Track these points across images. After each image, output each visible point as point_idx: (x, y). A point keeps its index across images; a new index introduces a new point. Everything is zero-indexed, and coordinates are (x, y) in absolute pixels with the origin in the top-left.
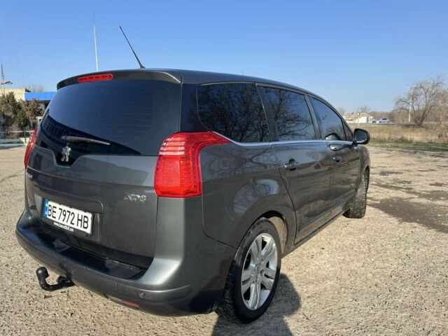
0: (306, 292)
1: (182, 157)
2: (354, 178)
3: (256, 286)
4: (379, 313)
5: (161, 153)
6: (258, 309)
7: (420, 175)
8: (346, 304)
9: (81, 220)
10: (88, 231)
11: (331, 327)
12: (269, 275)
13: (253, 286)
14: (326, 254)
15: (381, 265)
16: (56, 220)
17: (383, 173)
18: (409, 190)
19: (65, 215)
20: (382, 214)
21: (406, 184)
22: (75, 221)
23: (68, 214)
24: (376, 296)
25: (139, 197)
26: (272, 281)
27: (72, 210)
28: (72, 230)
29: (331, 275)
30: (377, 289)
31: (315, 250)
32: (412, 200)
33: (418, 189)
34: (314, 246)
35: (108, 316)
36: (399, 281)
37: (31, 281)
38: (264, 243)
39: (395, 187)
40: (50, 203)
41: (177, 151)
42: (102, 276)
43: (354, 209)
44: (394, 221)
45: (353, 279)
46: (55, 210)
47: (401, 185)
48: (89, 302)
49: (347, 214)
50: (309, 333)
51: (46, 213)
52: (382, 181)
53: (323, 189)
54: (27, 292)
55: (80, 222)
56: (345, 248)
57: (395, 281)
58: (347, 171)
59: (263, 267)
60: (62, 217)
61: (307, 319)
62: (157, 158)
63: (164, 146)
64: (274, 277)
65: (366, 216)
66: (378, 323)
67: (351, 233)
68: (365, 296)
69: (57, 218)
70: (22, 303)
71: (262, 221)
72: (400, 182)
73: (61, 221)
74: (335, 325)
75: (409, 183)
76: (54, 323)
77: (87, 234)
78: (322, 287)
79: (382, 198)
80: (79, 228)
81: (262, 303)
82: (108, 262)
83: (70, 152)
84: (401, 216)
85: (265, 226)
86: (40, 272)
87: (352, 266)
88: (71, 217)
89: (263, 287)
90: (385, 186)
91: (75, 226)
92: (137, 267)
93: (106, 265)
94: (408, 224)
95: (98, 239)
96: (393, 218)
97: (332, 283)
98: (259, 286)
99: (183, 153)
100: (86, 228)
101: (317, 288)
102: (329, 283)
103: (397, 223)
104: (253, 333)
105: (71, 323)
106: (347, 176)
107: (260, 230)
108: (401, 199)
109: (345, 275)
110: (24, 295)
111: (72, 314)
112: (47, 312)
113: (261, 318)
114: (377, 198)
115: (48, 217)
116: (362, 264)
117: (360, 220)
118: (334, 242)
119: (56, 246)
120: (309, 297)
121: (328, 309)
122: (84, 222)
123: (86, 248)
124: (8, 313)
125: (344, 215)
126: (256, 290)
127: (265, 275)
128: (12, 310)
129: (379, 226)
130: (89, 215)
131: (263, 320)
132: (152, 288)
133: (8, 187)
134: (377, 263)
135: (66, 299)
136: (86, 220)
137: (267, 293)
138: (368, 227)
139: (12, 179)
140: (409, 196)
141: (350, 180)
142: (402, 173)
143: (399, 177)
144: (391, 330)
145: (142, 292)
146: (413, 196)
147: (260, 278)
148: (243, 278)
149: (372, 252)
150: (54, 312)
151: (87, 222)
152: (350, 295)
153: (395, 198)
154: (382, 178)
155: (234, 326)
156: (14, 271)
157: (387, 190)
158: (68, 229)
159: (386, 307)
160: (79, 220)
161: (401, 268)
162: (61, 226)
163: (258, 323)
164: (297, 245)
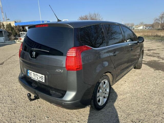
0: (120, 98)
1: (75, 56)
2: (138, 54)
4: (146, 106)
5: (67, 55)
6: (103, 105)
7: (163, 51)
8: (134, 103)
9: (41, 78)
10: (44, 81)
11: (128, 111)
13: (101, 98)
14: (127, 84)
15: (147, 88)
16: (32, 77)
17: (149, 50)
18: (159, 57)
19: (35, 75)
20: (148, 67)
21: (158, 55)
24: (145, 100)
25: (60, 70)
27: (37, 74)
28: (38, 81)
29: (128, 92)
30: (145, 97)
32: (160, 61)
33: (162, 56)
34: (122, 81)
35: (52, 107)
36: (154, 94)
37: (25, 95)
38: (105, 83)
39: (153, 56)
40: (29, 71)
41: (73, 54)
42: (50, 97)
43: (137, 66)
44: (152, 70)
45: (136, 93)
46: (31, 73)
47: (156, 55)
48: (45, 103)
49: (135, 68)
50: (121, 113)
51: (28, 74)
52: (148, 54)
53: (127, 59)
54: (24, 99)
55: (40, 78)
56: (134, 81)
57: (152, 94)
59: (104, 91)
61: (120, 108)
62: (66, 57)
63: (68, 53)
64: (108, 94)
65: (142, 68)
66: (145, 110)
67: (136, 75)
68: (141, 99)
70: (23, 103)
71: (104, 76)
72: (155, 54)
73: (34, 77)
74: (130, 111)
75: (159, 54)
76: (34, 110)
77: (43, 82)
79: (148, 61)
80: (40, 80)
81: (104, 103)
82: (51, 92)
83: (35, 54)
84: (155, 68)
87: (137, 88)
88: (37, 76)
89: (104, 97)
90: (149, 56)
91: (39, 79)
94: (157, 71)
95: (47, 84)
96: (152, 69)
97: (129, 95)
98: (103, 97)
100: (43, 80)
101: (124, 97)
102: (128, 95)
103: (153, 71)
104: (101, 113)
105: (40, 110)
107: (103, 79)
108: (155, 61)
109: (134, 92)
111: (40, 107)
112: (31, 106)
113: (104, 108)
114: (146, 61)
115: (29, 76)
116: (140, 87)
117: (139, 70)
118: (130, 79)
119: (33, 86)
120: (121, 100)
121: (127, 104)
122: (42, 78)
123: (43, 87)
126: (102, 99)
127: (105, 94)
128: (20, 106)
129: (147, 72)
130: (44, 76)
131: (105, 109)
132: (67, 101)
133: (13, 60)
134: (145, 87)
135: (37, 102)
136: (42, 77)
137: (106, 99)
138: (142, 73)
139: (14, 56)
140: (158, 59)
142: (156, 50)
143: (155, 51)
144: (150, 112)
145: (63, 102)
146: (160, 59)
147: (103, 95)
148: (97, 96)
149: (144, 83)
150: (34, 106)
152: (135, 99)
153: (153, 60)
154: (148, 52)
156: (19, 92)
157: (150, 57)
158: (36, 80)
159: (148, 104)
160: (40, 77)
161: (154, 89)
162: (34, 79)
163: (103, 110)
164: (116, 82)
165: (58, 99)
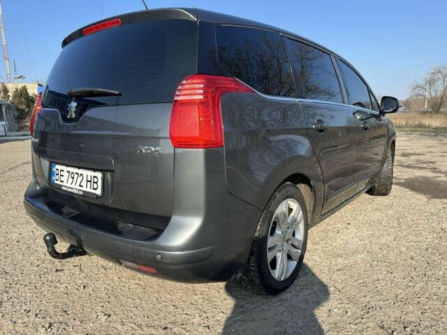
0: (335, 265)
1: (201, 102)
3: (282, 255)
4: (419, 285)
5: (176, 98)
6: (285, 281)
7: (443, 156)
8: (381, 277)
9: (90, 181)
10: (99, 192)
11: (367, 299)
12: (296, 244)
13: (279, 255)
14: (352, 229)
15: (415, 239)
16: (64, 184)
17: (404, 155)
18: (434, 170)
19: (73, 178)
20: (409, 192)
21: (430, 164)
22: (84, 183)
23: (76, 176)
24: (413, 269)
25: (153, 149)
26: (299, 251)
27: (80, 171)
28: (81, 193)
29: (360, 249)
30: (413, 262)
31: (340, 226)
32: (439, 179)
33: (443, 169)
34: (338, 222)
35: (123, 288)
36: (437, 254)
37: (42, 256)
38: (290, 210)
39: (418, 167)
40: (58, 167)
41: (195, 94)
42: (116, 240)
43: (380, 186)
44: (423, 198)
45: (385, 252)
46: (62, 173)
47: (425, 165)
48: (102, 276)
49: (371, 192)
50: (343, 305)
51: (54, 178)
52: (405, 162)
54: (38, 266)
55: (89, 183)
56: (372, 223)
57: (432, 254)
58: (368, 150)
59: (289, 236)
60: (71, 180)
61: (339, 291)
62: (172, 105)
63: (180, 90)
64: (301, 247)
65: (391, 194)
66: (419, 295)
67: (377, 209)
68: (400, 268)
69: (65, 181)
70: (32, 276)
71: (289, 185)
72: (424, 163)
73: (69, 185)
74: (371, 297)
75: (433, 163)
76: (66, 295)
77: (97, 197)
78: (351, 260)
79: (406, 177)
80: (88, 190)
81: (289, 275)
82: (121, 225)
83: (77, 107)
84: (429, 193)
85: (291, 190)
86: (48, 238)
87: (384, 241)
88: (80, 179)
89: (289, 257)
90: (408, 167)
91: (84, 189)
92: (153, 229)
93: (119, 228)
94: (437, 201)
95: (109, 202)
96: (421, 196)
97: (362, 256)
98: (285, 256)
99: (201, 97)
100: (96, 189)
101: (347, 262)
102: (359, 256)
103: (426, 200)
104: (280, 305)
105: (83, 295)
106: (369, 155)
107: (286, 194)
108: (427, 177)
109: (376, 249)
110: (35, 268)
111: (84, 287)
112: (58, 285)
113: (288, 290)
114: (401, 177)
115: (56, 182)
116: (393, 238)
117: (385, 197)
118: (361, 218)
119: (65, 212)
120: (338, 270)
121: (361, 281)
122: (94, 182)
123: (96, 212)
124: (18, 286)
125: (367, 192)
126: (282, 259)
127: (292, 245)
128: (22, 283)
129: (407, 202)
130: (99, 175)
131: (290, 292)
132: (170, 249)
134: (410, 237)
135: (78, 272)
136: (96, 180)
137: (294, 264)
138: (395, 204)
140: (435, 175)
141: (372, 158)
142: (424, 155)
143: (422, 158)
144: (436, 303)
145: (159, 254)
146: (439, 174)
147: (287, 247)
148: (269, 245)
149: (403, 227)
150: (66, 285)
151: (96, 183)
152: (384, 269)
153: (421, 177)
154: (403, 159)
155: (259, 298)
157: (410, 170)
158: (77, 192)
159: (425, 279)
160: (88, 181)
161: (436, 241)
162: (70, 190)
163: (284, 296)
164: (324, 216)
165: (143, 242)
